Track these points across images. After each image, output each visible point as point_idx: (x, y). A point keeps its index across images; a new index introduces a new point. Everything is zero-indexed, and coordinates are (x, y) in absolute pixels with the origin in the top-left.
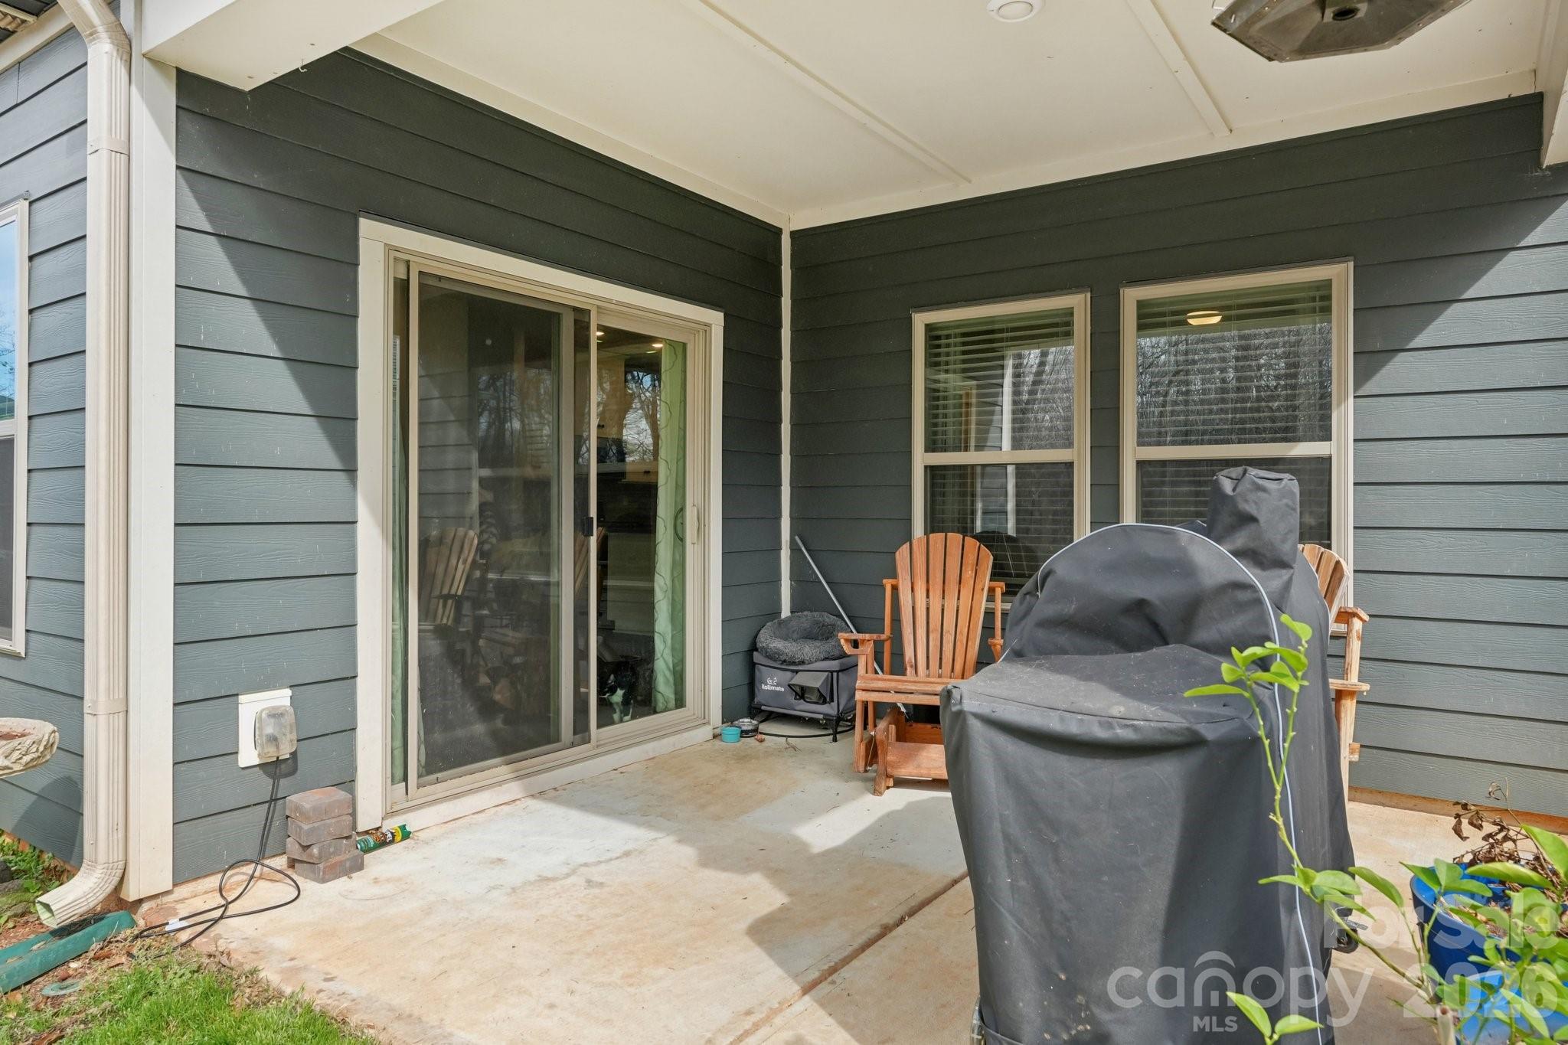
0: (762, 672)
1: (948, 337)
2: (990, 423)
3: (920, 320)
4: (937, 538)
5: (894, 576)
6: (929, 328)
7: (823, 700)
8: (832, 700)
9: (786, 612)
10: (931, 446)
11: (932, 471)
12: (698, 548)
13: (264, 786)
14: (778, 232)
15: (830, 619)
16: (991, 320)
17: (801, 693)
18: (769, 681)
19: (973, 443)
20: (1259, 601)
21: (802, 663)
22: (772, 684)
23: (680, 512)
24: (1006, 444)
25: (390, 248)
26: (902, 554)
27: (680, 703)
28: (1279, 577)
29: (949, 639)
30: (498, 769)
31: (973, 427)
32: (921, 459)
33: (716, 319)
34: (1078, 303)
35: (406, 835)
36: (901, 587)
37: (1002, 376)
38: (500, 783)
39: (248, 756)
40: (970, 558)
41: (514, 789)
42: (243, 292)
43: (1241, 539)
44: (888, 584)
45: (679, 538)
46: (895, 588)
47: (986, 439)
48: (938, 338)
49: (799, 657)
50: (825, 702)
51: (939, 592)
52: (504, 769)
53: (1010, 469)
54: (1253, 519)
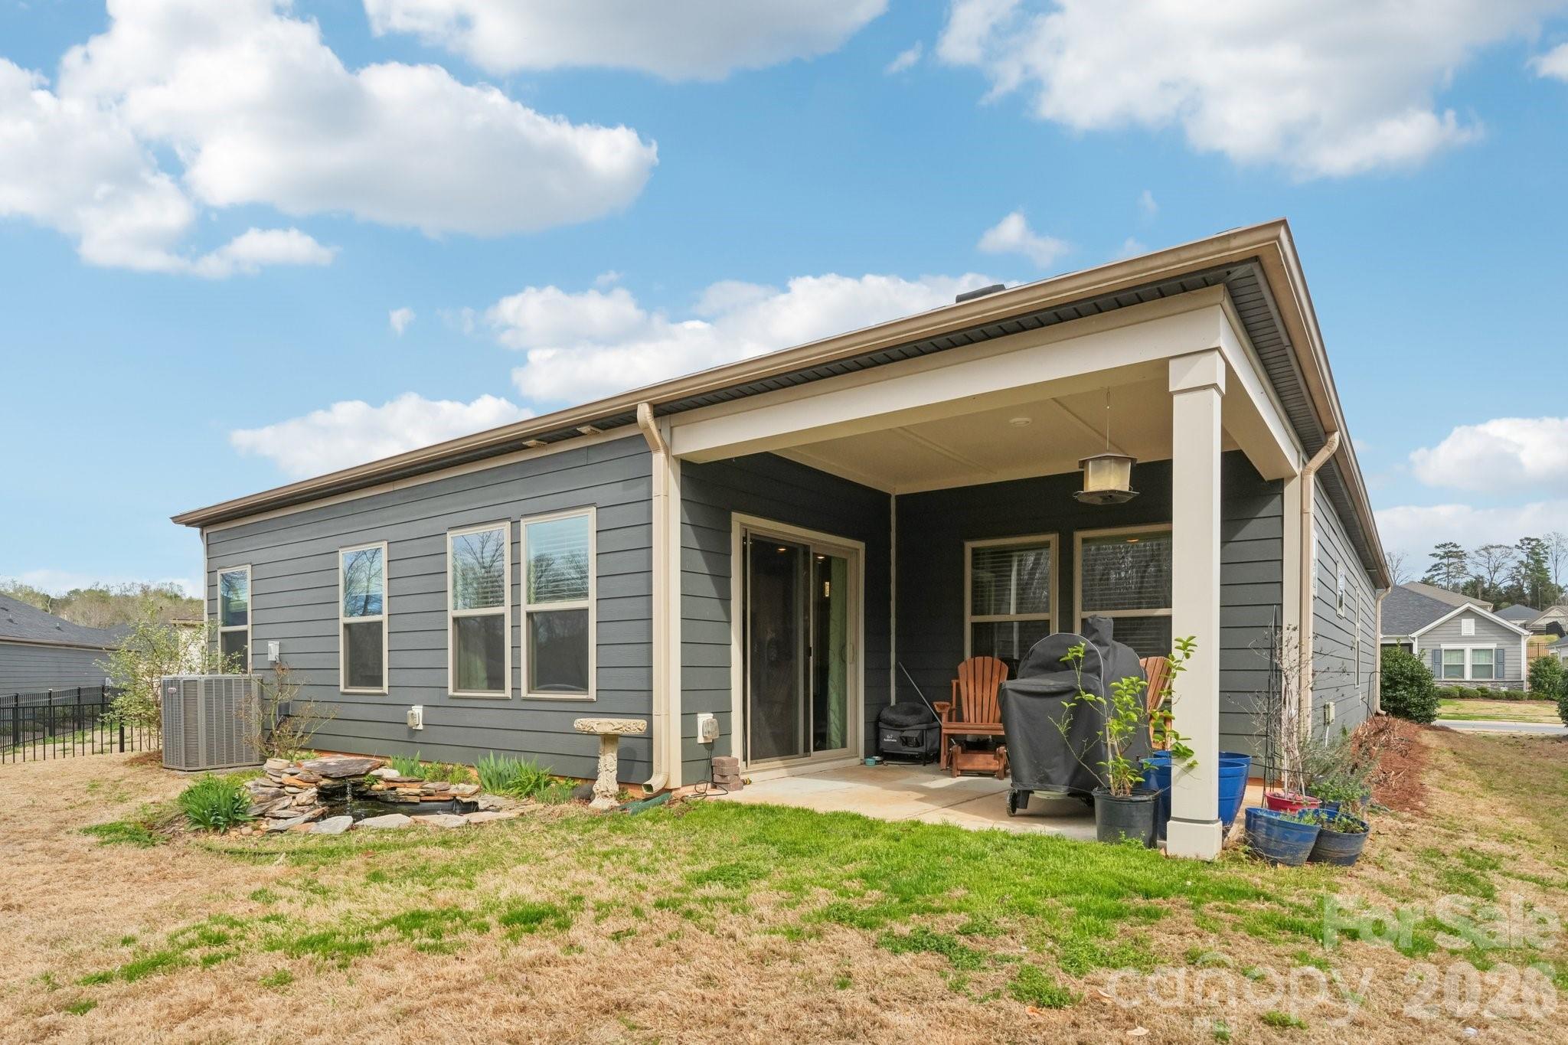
0: (883, 732)
1: (984, 554)
2: (1002, 600)
3: (969, 546)
4: (979, 659)
5: (957, 678)
6: (974, 550)
7: (918, 745)
8: (923, 744)
9: (893, 703)
10: (974, 613)
11: (975, 625)
12: (853, 666)
13: (705, 754)
14: (888, 496)
15: (918, 705)
16: (1005, 546)
17: (905, 741)
18: (888, 737)
19: (992, 611)
20: (1097, 656)
21: (907, 726)
22: (889, 738)
23: (843, 647)
24: (1013, 610)
25: (742, 524)
26: (961, 667)
27: (844, 745)
28: (1105, 649)
29: (986, 709)
30: (777, 763)
31: (993, 602)
32: (969, 619)
33: (861, 546)
34: (1053, 538)
35: (750, 782)
36: (961, 684)
37: (1011, 571)
38: (779, 768)
39: (701, 740)
40: (997, 669)
41: (783, 772)
42: (698, 547)
43: (1093, 637)
44: (954, 682)
45: (843, 661)
46: (958, 685)
47: (1000, 609)
48: (979, 554)
49: (905, 723)
50: (919, 746)
51: (980, 686)
52: (779, 762)
53: (1016, 625)
54: (1097, 631)
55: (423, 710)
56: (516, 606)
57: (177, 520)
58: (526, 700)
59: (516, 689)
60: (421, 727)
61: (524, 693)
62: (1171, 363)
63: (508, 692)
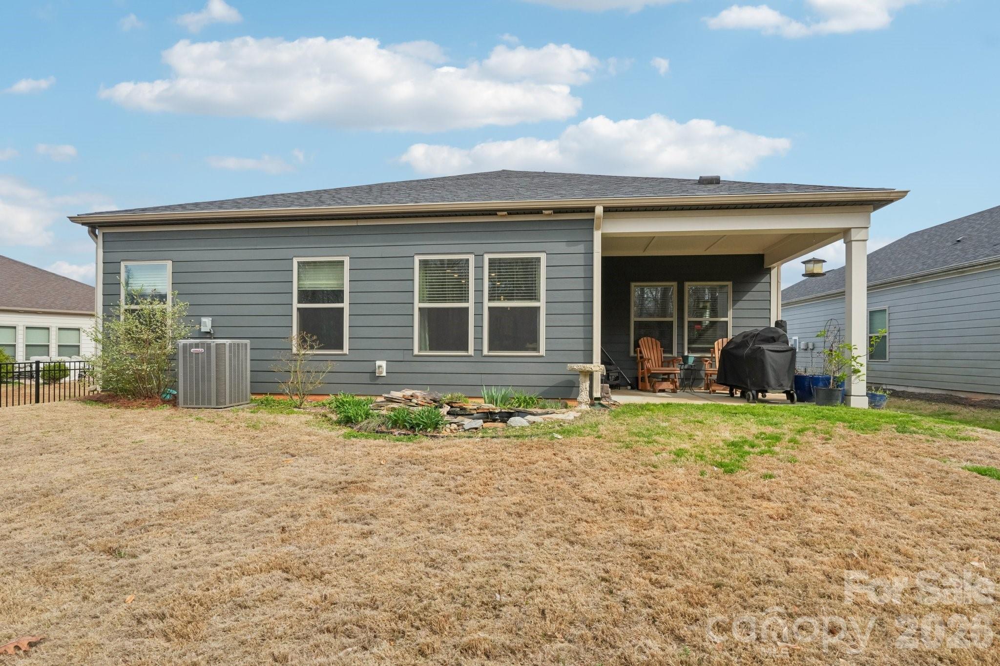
3: (633, 284)
8: (618, 379)
10: (635, 316)
11: (635, 322)
34: (674, 284)
50: (616, 380)
51: (649, 351)
55: (387, 365)
56: (479, 303)
57: (73, 219)
58: (485, 356)
59: (478, 350)
60: (384, 374)
61: (486, 352)
62: (852, 230)
63: (471, 351)
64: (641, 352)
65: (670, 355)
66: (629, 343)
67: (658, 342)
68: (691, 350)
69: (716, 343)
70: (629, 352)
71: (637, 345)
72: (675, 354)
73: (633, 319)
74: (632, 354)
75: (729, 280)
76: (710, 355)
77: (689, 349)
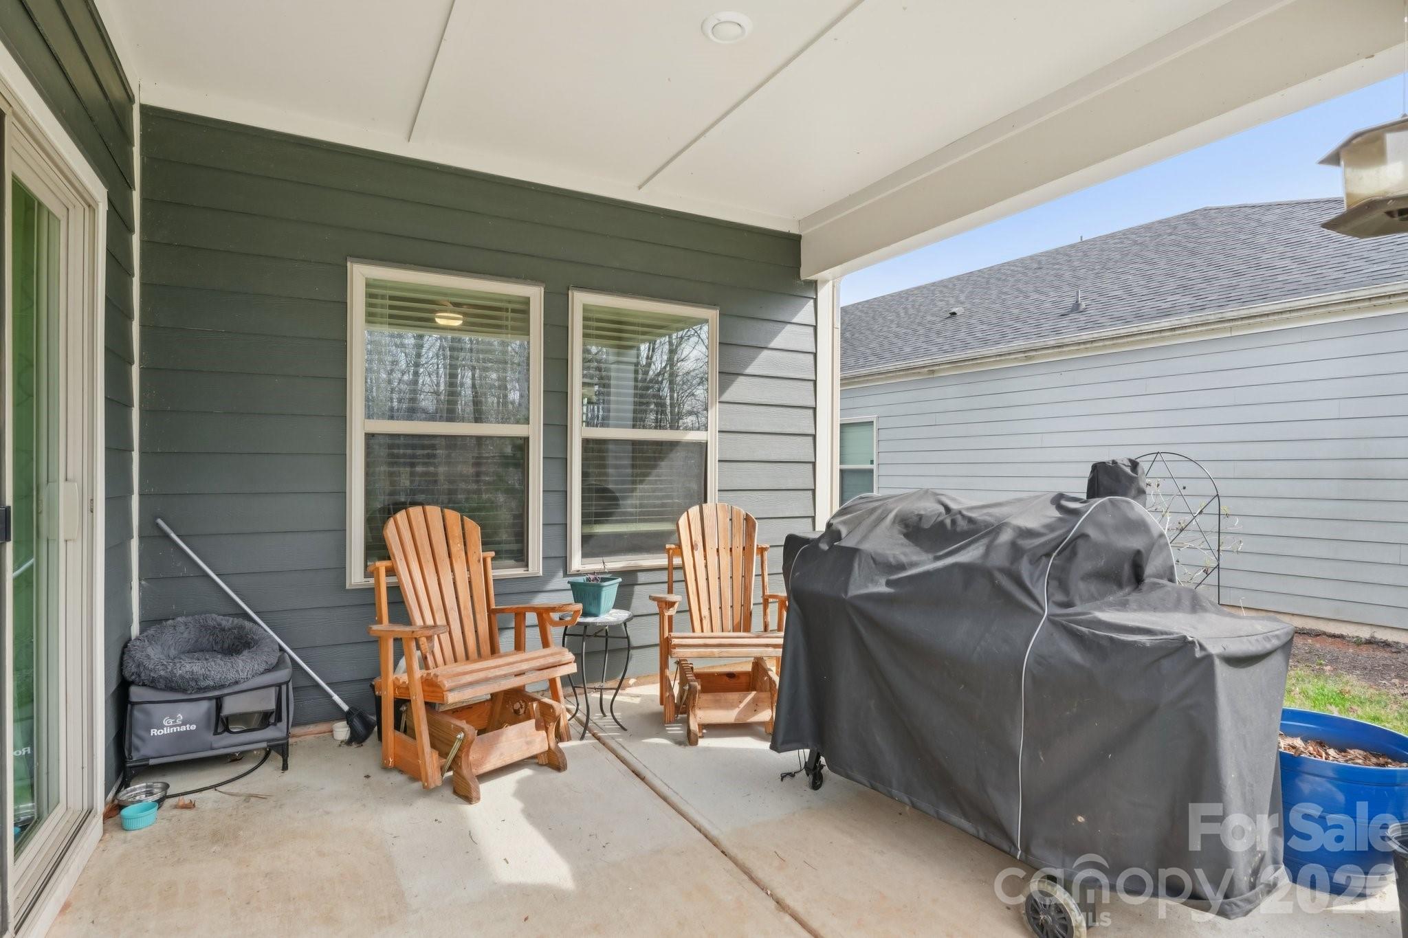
0: (149, 712)
3: (359, 273)
4: (417, 514)
6: (372, 283)
8: (279, 719)
10: (373, 415)
11: (375, 439)
14: (132, 98)
21: (235, 683)
26: (392, 532)
29: (454, 615)
32: (361, 426)
33: (101, 195)
34: (530, 293)
36: (398, 568)
40: (455, 530)
44: (382, 566)
48: (383, 297)
49: (231, 677)
50: (266, 725)
51: (433, 568)
64: (391, 572)
65: (519, 572)
66: (341, 530)
67: (470, 524)
68: (592, 545)
69: (683, 521)
70: (341, 570)
71: (377, 548)
72: (536, 565)
73: (359, 426)
74: (356, 576)
75: (710, 304)
76: (661, 560)
77: (586, 539)
